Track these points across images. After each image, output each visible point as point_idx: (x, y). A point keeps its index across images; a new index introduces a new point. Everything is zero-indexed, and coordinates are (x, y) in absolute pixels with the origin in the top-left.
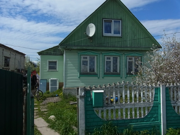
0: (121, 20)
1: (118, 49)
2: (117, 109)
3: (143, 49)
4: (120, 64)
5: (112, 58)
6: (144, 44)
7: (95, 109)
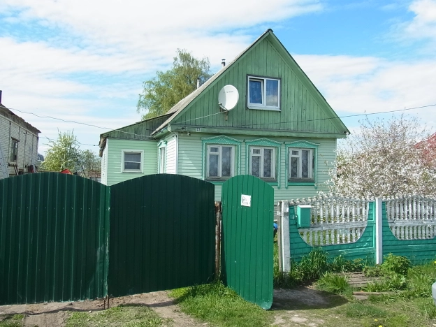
0: (280, 79)
2: (325, 231)
4: (277, 162)
5: (262, 150)
6: (319, 126)
7: (300, 231)
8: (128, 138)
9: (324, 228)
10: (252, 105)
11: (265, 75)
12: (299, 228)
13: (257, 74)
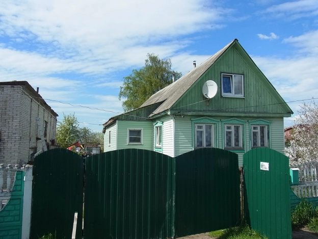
0: (243, 75)
1: (243, 115)
3: (271, 115)
4: (243, 135)
5: (233, 127)
6: (271, 109)
7: (292, 187)
8: (132, 119)
9: (307, 185)
10: (225, 95)
11: (233, 72)
12: (292, 185)
13: (227, 72)
